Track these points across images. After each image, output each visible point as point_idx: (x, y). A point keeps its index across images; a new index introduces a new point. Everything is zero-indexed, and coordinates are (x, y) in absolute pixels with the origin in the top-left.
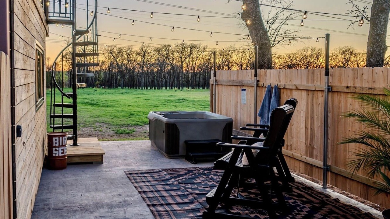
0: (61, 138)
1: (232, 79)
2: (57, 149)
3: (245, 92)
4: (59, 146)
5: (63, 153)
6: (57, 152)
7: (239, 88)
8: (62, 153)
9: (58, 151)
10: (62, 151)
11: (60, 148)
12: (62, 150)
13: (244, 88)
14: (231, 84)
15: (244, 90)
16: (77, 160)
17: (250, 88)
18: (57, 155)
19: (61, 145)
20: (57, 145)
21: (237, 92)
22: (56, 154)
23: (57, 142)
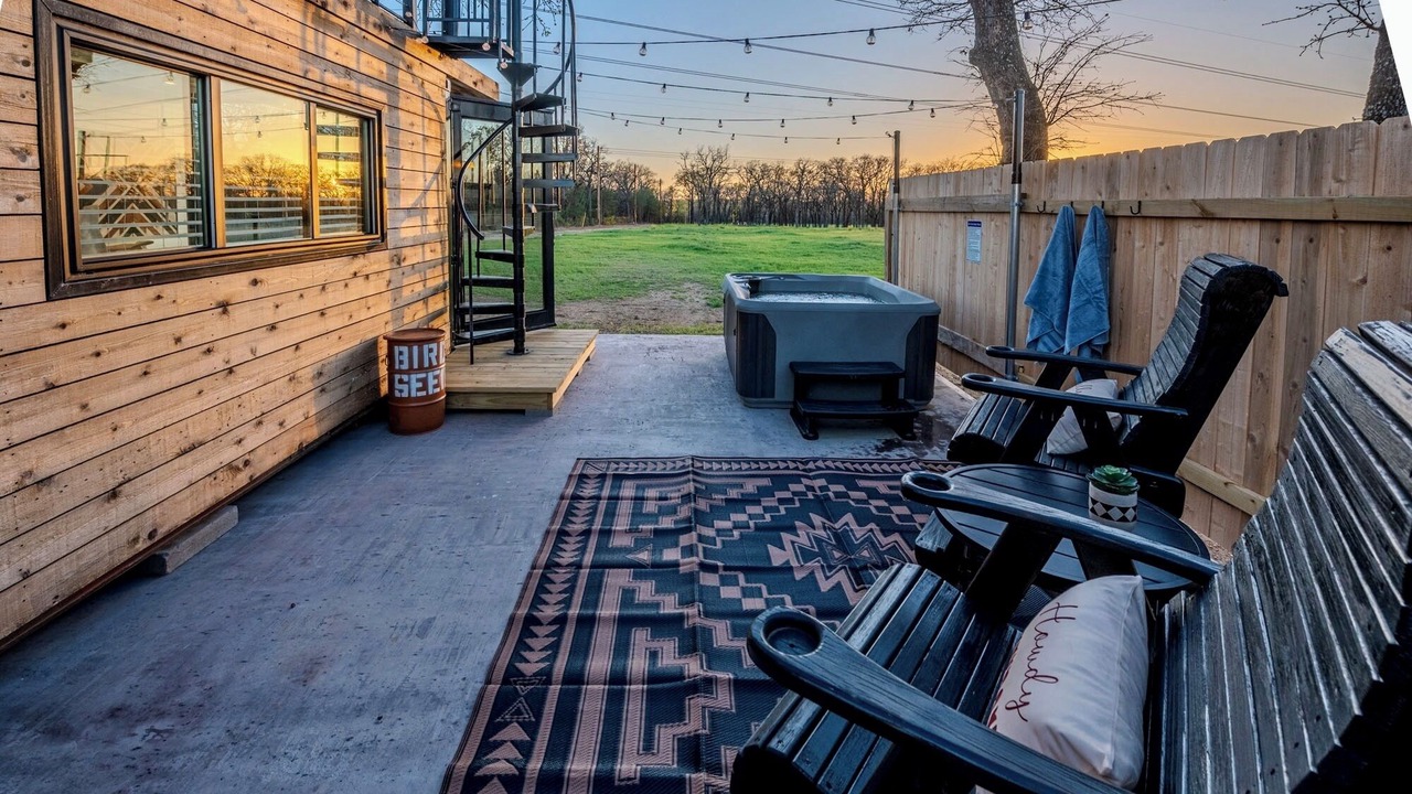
0: (415, 348)
1: (941, 195)
2: (405, 378)
3: (978, 231)
4: (411, 370)
5: (425, 388)
6: (405, 387)
7: (960, 218)
8: (418, 390)
9: (408, 383)
10: (420, 385)
11: (414, 377)
12: (418, 380)
13: (976, 218)
14: (938, 208)
15: (978, 224)
16: (482, 403)
17: (998, 218)
18: (405, 395)
19: (416, 366)
20: (405, 366)
21: (955, 230)
22: (401, 391)
23: (405, 358)
